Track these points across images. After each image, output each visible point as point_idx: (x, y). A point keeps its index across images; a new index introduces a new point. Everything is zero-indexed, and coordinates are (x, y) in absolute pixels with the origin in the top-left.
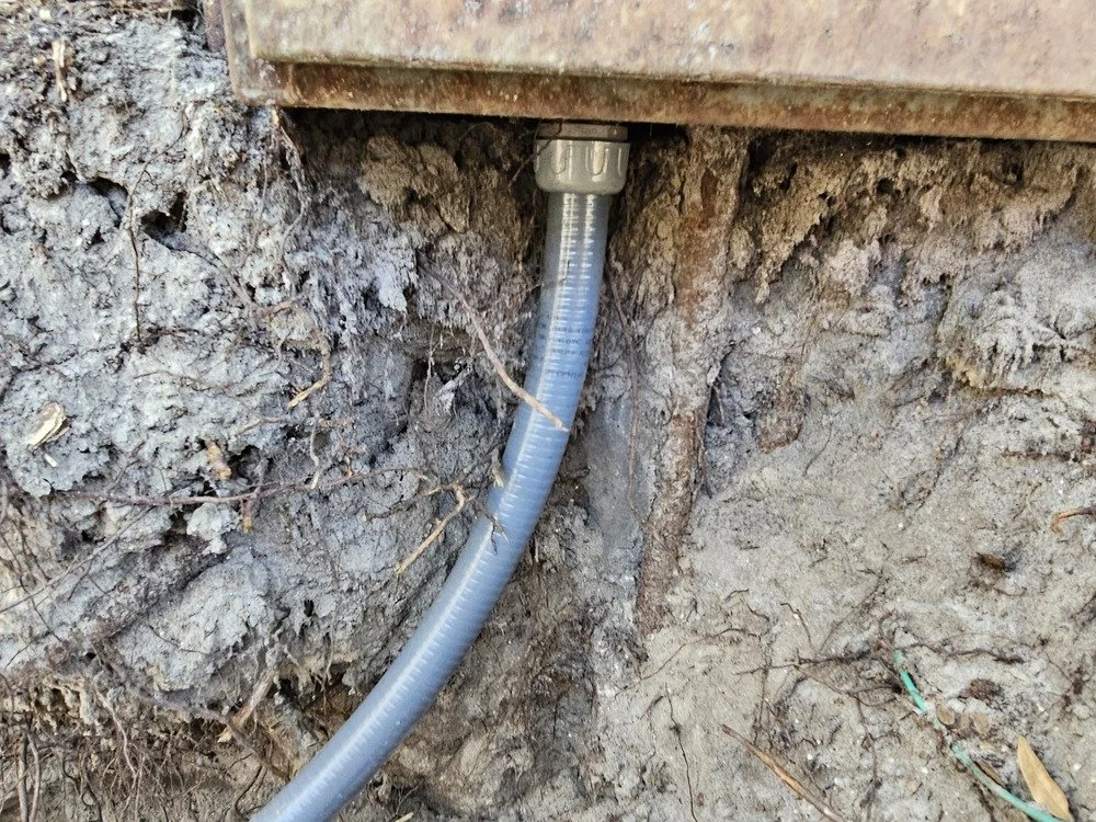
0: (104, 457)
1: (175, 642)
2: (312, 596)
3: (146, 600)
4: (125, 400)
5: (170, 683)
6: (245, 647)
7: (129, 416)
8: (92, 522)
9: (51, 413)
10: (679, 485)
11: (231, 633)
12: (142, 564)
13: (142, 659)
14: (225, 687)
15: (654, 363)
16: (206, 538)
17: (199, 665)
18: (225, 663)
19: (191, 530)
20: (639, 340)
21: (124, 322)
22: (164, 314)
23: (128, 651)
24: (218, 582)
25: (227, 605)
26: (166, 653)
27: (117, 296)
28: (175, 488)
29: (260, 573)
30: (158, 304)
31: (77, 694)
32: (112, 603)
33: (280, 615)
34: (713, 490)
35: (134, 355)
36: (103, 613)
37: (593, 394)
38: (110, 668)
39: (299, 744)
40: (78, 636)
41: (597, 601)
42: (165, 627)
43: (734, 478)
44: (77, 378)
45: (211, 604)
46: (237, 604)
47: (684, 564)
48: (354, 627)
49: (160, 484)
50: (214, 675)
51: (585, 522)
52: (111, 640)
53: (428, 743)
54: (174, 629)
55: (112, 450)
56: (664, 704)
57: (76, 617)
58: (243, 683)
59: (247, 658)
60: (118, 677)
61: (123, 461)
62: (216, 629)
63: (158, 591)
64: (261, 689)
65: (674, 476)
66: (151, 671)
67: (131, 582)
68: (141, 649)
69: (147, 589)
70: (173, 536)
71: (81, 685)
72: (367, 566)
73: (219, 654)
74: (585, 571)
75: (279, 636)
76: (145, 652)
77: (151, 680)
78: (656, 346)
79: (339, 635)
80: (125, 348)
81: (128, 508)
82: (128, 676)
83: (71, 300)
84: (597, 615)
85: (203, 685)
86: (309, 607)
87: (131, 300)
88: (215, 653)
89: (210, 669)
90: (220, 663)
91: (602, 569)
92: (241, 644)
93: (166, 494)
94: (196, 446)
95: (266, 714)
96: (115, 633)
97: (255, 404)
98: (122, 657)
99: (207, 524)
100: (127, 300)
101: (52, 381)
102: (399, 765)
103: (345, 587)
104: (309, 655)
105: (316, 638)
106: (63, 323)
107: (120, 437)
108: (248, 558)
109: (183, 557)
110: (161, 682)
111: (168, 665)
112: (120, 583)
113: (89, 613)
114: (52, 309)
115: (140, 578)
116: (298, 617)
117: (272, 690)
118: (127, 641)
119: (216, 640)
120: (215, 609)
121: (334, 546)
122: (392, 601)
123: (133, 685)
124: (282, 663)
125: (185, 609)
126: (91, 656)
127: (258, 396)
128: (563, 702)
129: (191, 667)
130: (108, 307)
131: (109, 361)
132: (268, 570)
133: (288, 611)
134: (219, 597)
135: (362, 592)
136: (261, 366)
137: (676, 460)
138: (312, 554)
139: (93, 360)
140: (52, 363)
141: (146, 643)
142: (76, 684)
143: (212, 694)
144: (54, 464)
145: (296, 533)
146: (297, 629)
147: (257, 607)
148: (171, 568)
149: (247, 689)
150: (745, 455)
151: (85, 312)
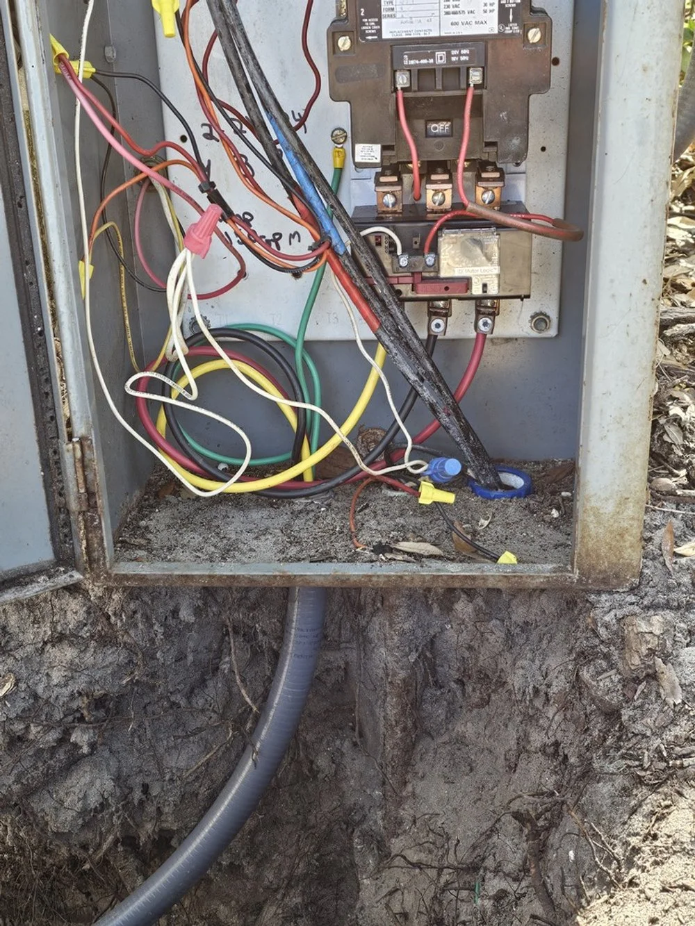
0: (31, 701)
1: (61, 802)
2: (147, 781)
3: (47, 776)
4: (44, 669)
5: (58, 828)
6: (102, 811)
7: (45, 679)
8: (23, 732)
9: (9, 678)
10: (398, 730)
11: (93, 801)
12: (46, 755)
13: (43, 810)
14: (90, 835)
15: (373, 645)
16: (81, 744)
17: (74, 819)
18: (90, 818)
19: (73, 739)
20: (364, 629)
21: (46, 630)
22: (65, 626)
23: (35, 805)
24: (87, 769)
25: (92, 783)
26: (56, 808)
27: (43, 617)
28: (65, 716)
29: (113, 763)
30: (62, 622)
31: (6, 827)
32: (29, 775)
33: (127, 791)
34: (434, 734)
35: (49, 646)
36: (24, 781)
37: (341, 657)
38: (25, 813)
39: (136, 882)
40: (10, 792)
41: (358, 807)
42: (57, 792)
43: (450, 726)
44: (22, 659)
45: (83, 781)
46: (98, 782)
47: (409, 788)
48: (175, 805)
49: (58, 715)
50: (82, 826)
51: (355, 744)
52: (27, 797)
53: (238, 902)
54: (62, 794)
55: (36, 697)
56: (398, 896)
57: (11, 782)
58: (101, 833)
59: (103, 817)
60: (29, 820)
61: (41, 702)
62: (85, 797)
63: (54, 770)
64: (110, 838)
65: (394, 723)
66: (48, 818)
67: (40, 764)
68: (43, 805)
69: (48, 769)
70: (63, 740)
71: (9, 821)
72: (182, 764)
73: (86, 813)
74: (352, 782)
75: (123, 805)
76: (45, 806)
77: (47, 824)
78: (373, 634)
79: (166, 810)
80: (45, 643)
81: (41, 727)
82: (35, 820)
83: (22, 619)
84: (357, 818)
85: (76, 831)
86: (146, 789)
87: (50, 620)
88: (84, 812)
89: (80, 821)
90: (87, 819)
91: (363, 783)
92: (99, 808)
93: (61, 720)
94: (77, 695)
95: (118, 858)
96: (29, 792)
97: (109, 672)
98: (32, 808)
99: (81, 737)
100: (48, 620)
101: (10, 661)
102: (218, 918)
103: (167, 777)
104: (146, 821)
105: (151, 809)
106: (17, 630)
107: (40, 689)
108: (106, 754)
109: (69, 751)
110: (52, 826)
111: (57, 816)
112: (34, 764)
113: (17, 781)
114: (12, 623)
115: (45, 762)
116: (137, 795)
117: (116, 842)
118: (35, 798)
119: (84, 804)
120: (85, 784)
121: (161, 750)
122: (203, 789)
123: (37, 825)
124: (124, 825)
125: (68, 783)
126: (16, 805)
127: (111, 668)
128: (343, 886)
129: (69, 819)
130: (39, 622)
131: (37, 650)
132: (120, 761)
133: (131, 789)
134: (87, 778)
135: (179, 782)
136: (113, 653)
137: (394, 712)
138: (147, 754)
139: (29, 649)
140: (11, 650)
141: (45, 800)
142: (6, 821)
143: (82, 837)
144: (9, 706)
145: (136, 740)
146: (136, 802)
147: (109, 785)
148: (62, 758)
149: (103, 838)
150: (459, 710)
151: (27, 625)
